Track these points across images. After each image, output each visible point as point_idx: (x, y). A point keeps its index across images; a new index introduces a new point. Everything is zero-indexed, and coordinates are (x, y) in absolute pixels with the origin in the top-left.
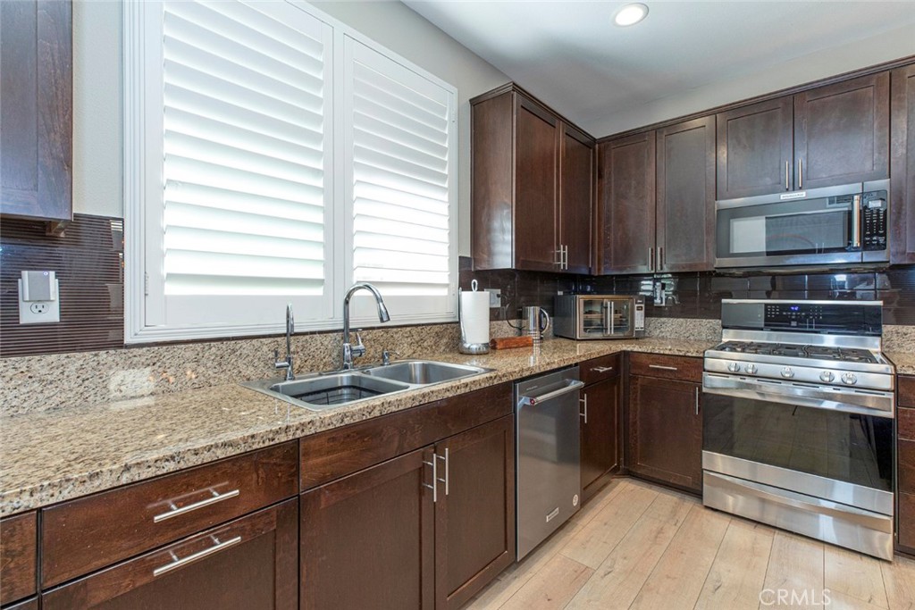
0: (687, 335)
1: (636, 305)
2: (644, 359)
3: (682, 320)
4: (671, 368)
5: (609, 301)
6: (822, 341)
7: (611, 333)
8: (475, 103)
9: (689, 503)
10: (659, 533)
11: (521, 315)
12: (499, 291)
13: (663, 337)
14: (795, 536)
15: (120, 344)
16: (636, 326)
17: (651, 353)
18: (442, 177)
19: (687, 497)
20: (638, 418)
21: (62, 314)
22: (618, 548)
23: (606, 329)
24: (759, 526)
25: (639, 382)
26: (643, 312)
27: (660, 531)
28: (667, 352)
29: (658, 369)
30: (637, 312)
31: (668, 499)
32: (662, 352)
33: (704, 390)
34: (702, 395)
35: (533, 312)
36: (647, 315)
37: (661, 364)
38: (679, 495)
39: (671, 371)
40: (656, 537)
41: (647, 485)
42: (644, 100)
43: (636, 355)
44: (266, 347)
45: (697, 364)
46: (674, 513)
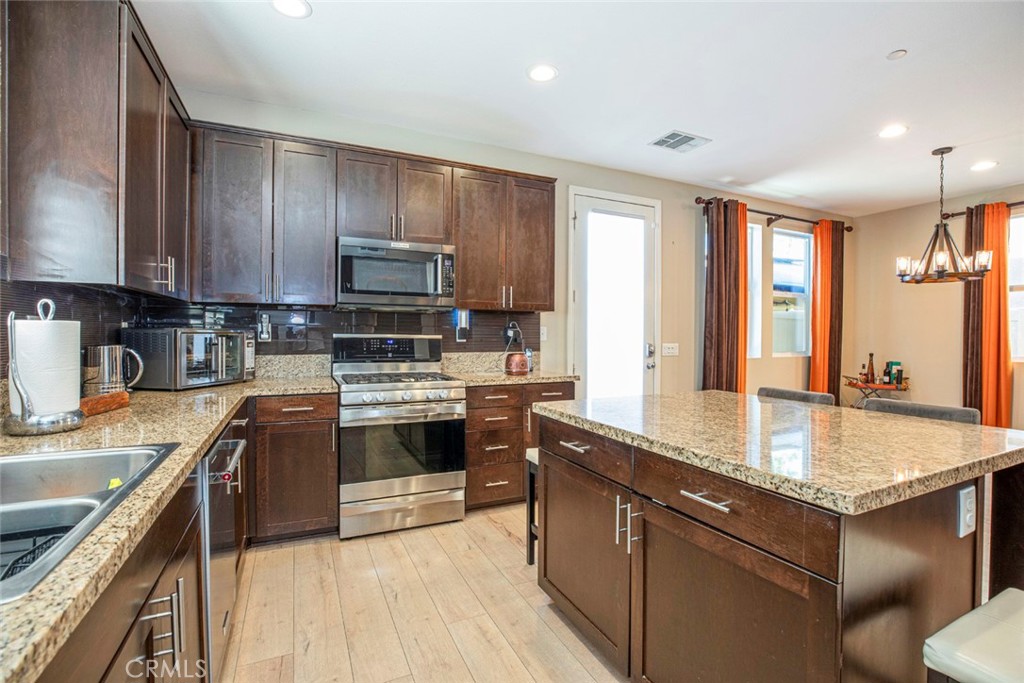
0: (296, 372)
1: (247, 341)
2: (274, 405)
3: (290, 356)
4: (306, 409)
6: (398, 369)
7: (222, 376)
9: (326, 544)
10: (321, 583)
13: (269, 377)
14: (411, 531)
16: (247, 366)
17: (284, 395)
19: (321, 540)
20: (267, 473)
22: (296, 619)
23: (217, 372)
24: (387, 535)
25: (268, 431)
26: (253, 349)
27: (322, 581)
28: (301, 392)
29: (290, 412)
30: (247, 350)
31: (306, 549)
32: (296, 393)
33: (341, 425)
34: (339, 430)
35: (108, 354)
36: (257, 352)
37: (294, 406)
38: (312, 541)
39: (305, 412)
40: (322, 588)
41: (276, 545)
43: (264, 399)
45: (334, 400)
46: (320, 558)
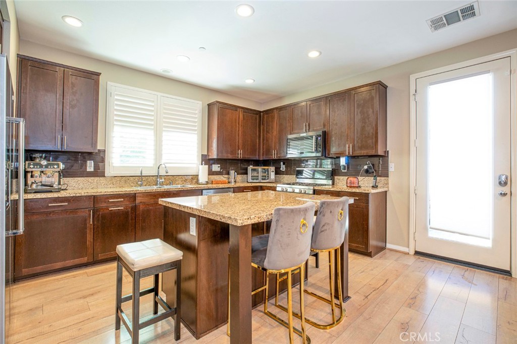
1: (272, 170)
3: (289, 176)
5: (260, 169)
7: (261, 180)
8: (209, 105)
11: (228, 173)
12: (219, 166)
15: (104, 176)
18: (195, 130)
21: (94, 169)
26: (274, 173)
30: (272, 173)
35: (232, 172)
42: (280, 98)
44: (137, 179)
